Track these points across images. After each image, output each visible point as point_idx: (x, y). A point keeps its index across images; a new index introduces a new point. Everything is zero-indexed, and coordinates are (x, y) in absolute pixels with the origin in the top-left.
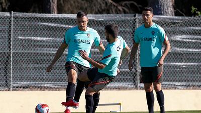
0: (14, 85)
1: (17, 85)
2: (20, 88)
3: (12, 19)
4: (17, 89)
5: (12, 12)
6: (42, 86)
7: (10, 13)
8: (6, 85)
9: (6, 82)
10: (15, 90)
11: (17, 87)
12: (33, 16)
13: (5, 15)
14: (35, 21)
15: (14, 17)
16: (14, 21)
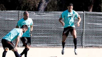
0: (85, 45)
1: (87, 45)
2: (88, 47)
3: (84, 15)
4: (87, 47)
5: (85, 11)
6: (99, 46)
7: (84, 12)
8: (81, 45)
9: (81, 44)
10: (85, 48)
11: (87, 46)
12: (95, 13)
13: (81, 13)
14: (96, 16)
15: (85, 14)
16: (85, 16)
